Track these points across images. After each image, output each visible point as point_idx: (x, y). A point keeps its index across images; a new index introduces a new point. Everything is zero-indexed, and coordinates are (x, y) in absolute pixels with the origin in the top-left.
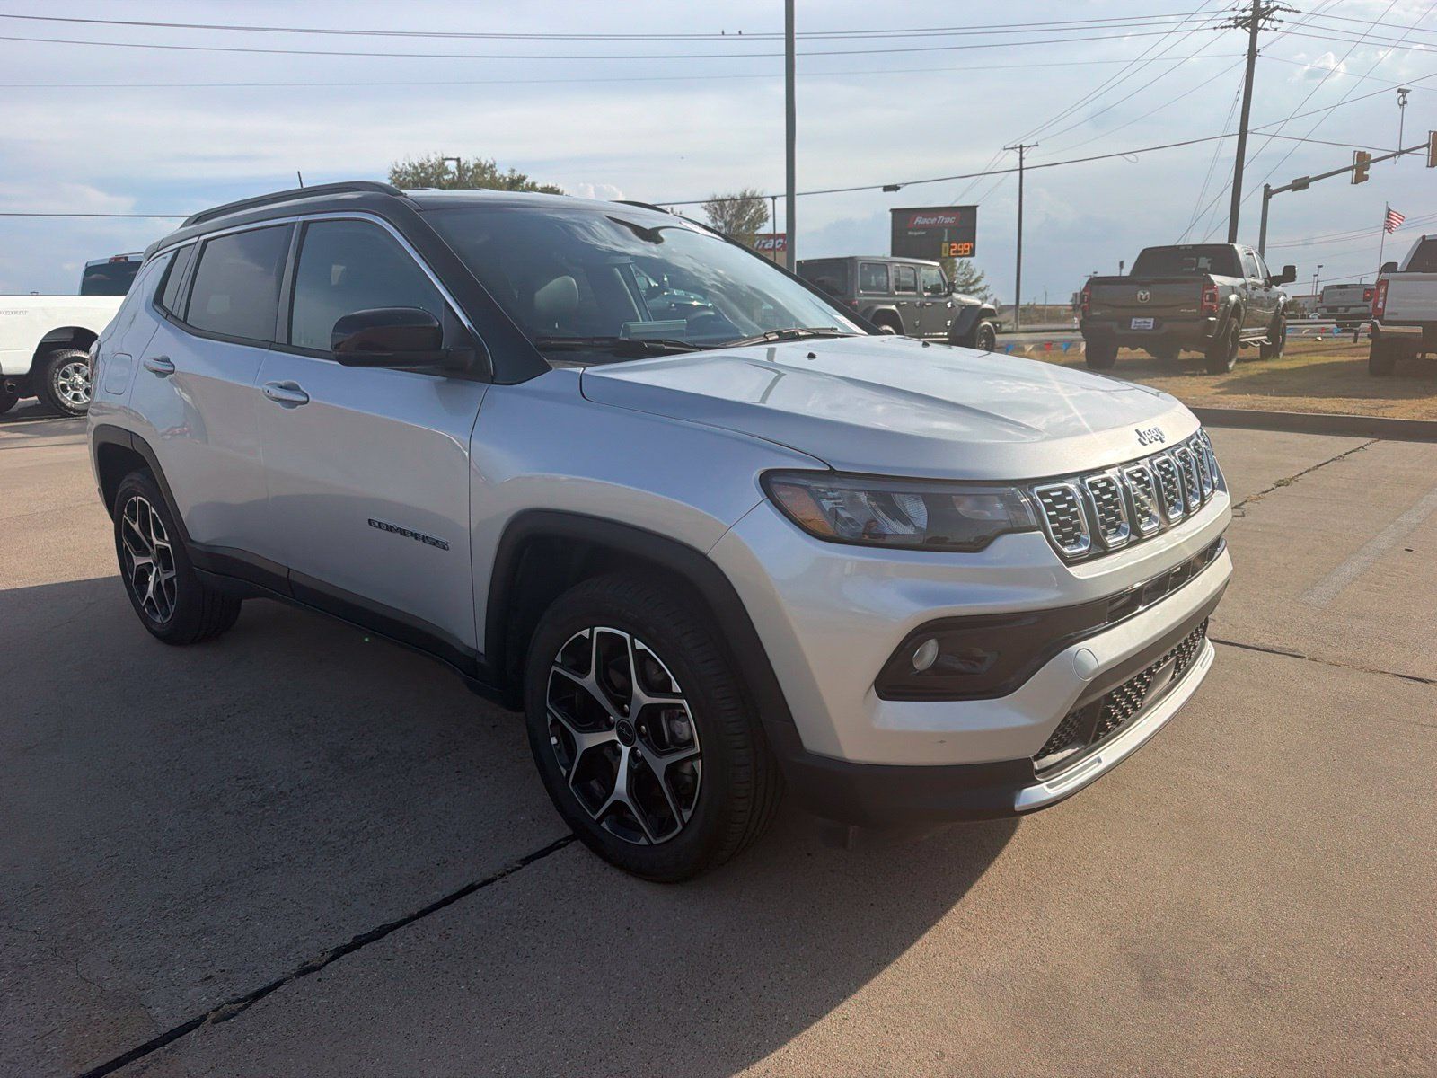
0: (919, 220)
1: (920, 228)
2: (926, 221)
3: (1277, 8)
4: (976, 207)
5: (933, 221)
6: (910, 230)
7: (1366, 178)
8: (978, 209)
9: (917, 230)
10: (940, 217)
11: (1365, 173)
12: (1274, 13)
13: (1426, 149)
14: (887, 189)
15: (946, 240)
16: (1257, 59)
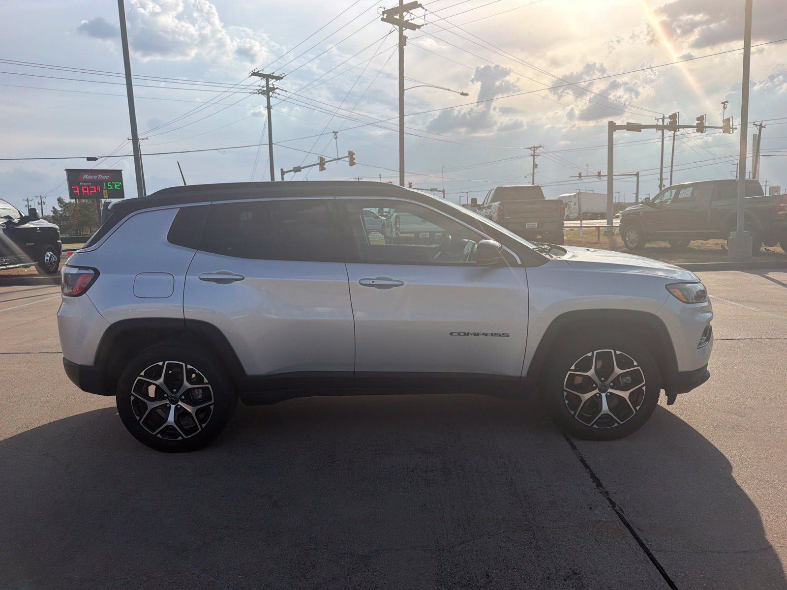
0: (86, 176)
1: (86, 181)
2: (90, 177)
3: (277, 88)
4: (122, 170)
5: (95, 177)
6: (81, 182)
7: (325, 169)
8: (122, 171)
9: (86, 182)
10: (99, 176)
11: (324, 166)
12: (276, 90)
13: (348, 158)
14: (89, 159)
15: (105, 188)
16: (271, 110)
